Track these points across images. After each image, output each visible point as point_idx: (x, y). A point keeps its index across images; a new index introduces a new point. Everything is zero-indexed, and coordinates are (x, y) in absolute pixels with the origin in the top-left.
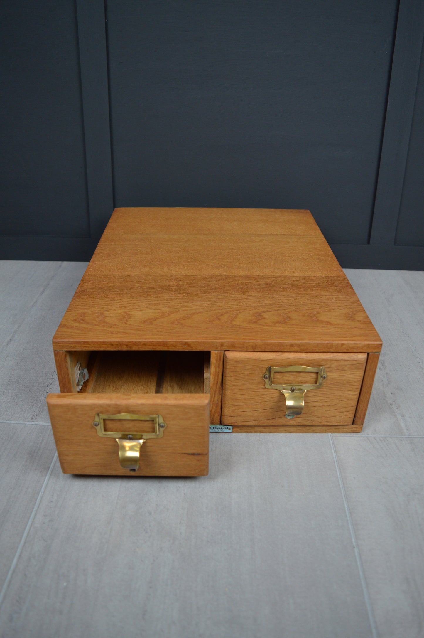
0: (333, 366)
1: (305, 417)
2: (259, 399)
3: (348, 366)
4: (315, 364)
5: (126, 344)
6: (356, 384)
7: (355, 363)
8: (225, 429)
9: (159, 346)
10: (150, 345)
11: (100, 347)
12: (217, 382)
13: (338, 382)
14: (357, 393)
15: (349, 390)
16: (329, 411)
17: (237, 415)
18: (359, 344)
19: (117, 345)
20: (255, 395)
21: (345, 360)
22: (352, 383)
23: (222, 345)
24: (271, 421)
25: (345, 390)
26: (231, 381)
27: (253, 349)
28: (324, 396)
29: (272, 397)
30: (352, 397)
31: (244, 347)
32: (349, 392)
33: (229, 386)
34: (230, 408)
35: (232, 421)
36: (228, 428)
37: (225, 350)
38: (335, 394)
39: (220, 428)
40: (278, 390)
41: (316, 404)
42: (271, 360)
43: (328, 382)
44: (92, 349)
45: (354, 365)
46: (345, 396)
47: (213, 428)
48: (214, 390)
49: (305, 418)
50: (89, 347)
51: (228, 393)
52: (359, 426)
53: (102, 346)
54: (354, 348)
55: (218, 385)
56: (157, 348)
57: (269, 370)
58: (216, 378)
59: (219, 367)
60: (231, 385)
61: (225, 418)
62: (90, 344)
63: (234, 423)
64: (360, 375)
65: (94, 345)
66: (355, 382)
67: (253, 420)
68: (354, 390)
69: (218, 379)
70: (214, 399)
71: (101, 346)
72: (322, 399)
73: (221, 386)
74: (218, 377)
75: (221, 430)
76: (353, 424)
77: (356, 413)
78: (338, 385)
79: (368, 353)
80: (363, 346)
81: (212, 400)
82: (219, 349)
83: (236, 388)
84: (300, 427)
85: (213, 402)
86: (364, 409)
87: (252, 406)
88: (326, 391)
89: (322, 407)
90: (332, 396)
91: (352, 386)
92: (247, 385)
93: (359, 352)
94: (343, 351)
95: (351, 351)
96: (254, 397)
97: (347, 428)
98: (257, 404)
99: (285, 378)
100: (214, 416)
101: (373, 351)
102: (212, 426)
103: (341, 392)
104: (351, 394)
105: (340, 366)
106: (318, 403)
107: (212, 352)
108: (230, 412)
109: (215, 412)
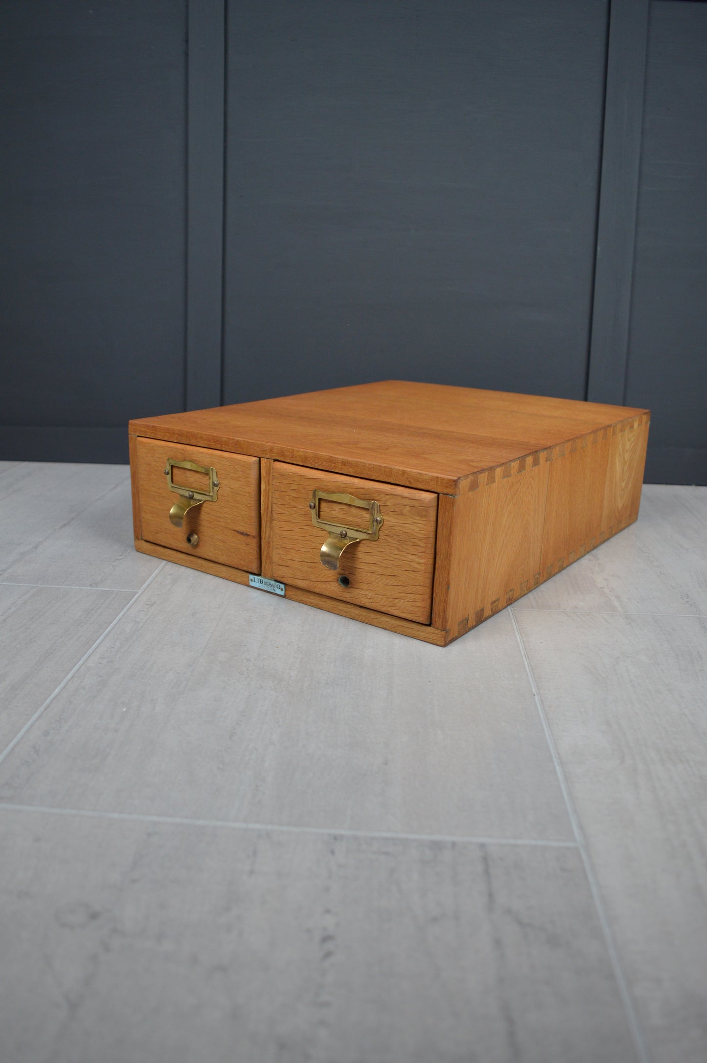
0: (388, 503)
1: (362, 589)
2: (307, 542)
3: (408, 508)
4: (367, 496)
7: (416, 504)
8: (277, 588)
9: (215, 442)
11: (165, 436)
12: (268, 507)
13: (398, 534)
15: (414, 553)
16: (391, 587)
17: (285, 565)
18: (425, 474)
20: (303, 535)
21: (403, 497)
22: (416, 541)
23: (271, 450)
24: (324, 586)
25: (407, 551)
26: (277, 506)
27: (302, 462)
28: (382, 556)
31: (293, 458)
32: (413, 557)
34: (277, 550)
35: (284, 573)
36: (280, 586)
37: (274, 458)
38: (396, 556)
39: (272, 585)
40: (327, 533)
42: (317, 480)
43: (386, 531)
45: (419, 510)
46: (409, 562)
47: (265, 582)
48: (265, 521)
49: (362, 592)
50: (156, 434)
51: (274, 525)
52: (440, 633)
54: (417, 480)
55: (269, 512)
56: (212, 444)
57: (316, 495)
58: (267, 501)
59: (269, 484)
60: (277, 512)
61: (274, 567)
63: (283, 577)
64: (430, 528)
66: (419, 539)
67: (304, 578)
68: (420, 554)
69: (268, 503)
70: (265, 534)
71: (165, 434)
72: (380, 561)
73: (271, 515)
74: (268, 499)
75: (273, 588)
76: (430, 626)
77: (432, 605)
78: (398, 540)
79: (438, 494)
80: (431, 480)
81: (264, 536)
82: (268, 456)
83: (282, 518)
84: (362, 609)
85: (265, 539)
86: (443, 598)
87: (300, 553)
88: (384, 547)
89: (381, 576)
90: (392, 559)
91: (416, 547)
92: (294, 516)
93: (425, 489)
94: (405, 485)
95: (414, 486)
96: (301, 538)
97: (423, 630)
98: (306, 550)
99: (333, 512)
100: (266, 563)
101: (446, 491)
102: (264, 580)
103: (403, 554)
104: (417, 560)
105: (397, 506)
106: (376, 568)
107: (261, 459)
108: (277, 557)
109: (266, 556)
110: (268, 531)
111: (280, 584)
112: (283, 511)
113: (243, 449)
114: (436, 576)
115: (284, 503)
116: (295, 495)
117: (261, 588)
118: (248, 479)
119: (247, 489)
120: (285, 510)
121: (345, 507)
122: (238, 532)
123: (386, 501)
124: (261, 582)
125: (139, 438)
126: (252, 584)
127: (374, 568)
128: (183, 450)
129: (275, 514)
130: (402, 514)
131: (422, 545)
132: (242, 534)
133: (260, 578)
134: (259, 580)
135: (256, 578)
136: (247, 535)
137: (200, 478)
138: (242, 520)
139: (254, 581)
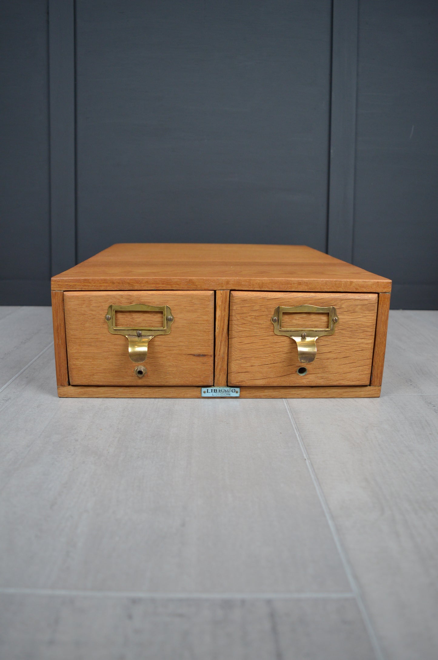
0: (343, 306)
1: (318, 373)
2: (268, 349)
3: (359, 307)
4: (324, 304)
5: (128, 282)
6: (369, 330)
7: (366, 302)
8: (232, 392)
9: (163, 284)
10: (153, 284)
11: (101, 286)
12: (223, 329)
13: (351, 327)
14: (372, 341)
15: (363, 337)
16: (344, 366)
17: (245, 371)
18: (368, 281)
19: (119, 283)
20: (264, 344)
21: (355, 300)
22: (365, 328)
23: (228, 283)
24: (282, 380)
25: (358, 337)
26: (237, 326)
27: (260, 287)
28: (336, 345)
29: (282, 346)
30: (367, 346)
31: (250, 285)
32: (363, 340)
33: (236, 332)
34: (237, 361)
35: (240, 379)
36: (235, 390)
37: (231, 288)
38: (349, 343)
39: (227, 391)
40: (288, 338)
41: (329, 355)
42: (279, 299)
43: (340, 327)
44: (92, 288)
45: (365, 306)
46: (359, 345)
47: (219, 390)
48: (219, 341)
49: (319, 375)
50: (89, 286)
51: (235, 342)
52: (377, 388)
53: (103, 284)
54: (363, 286)
55: (224, 333)
56: (161, 286)
57: (278, 311)
58: (222, 324)
59: (225, 310)
60: (238, 331)
61: (233, 376)
62: (90, 283)
63: (242, 382)
64: (373, 318)
65: (94, 283)
66: (368, 327)
67: (263, 378)
68: (368, 337)
69: (223, 326)
70: (220, 352)
71: (101, 284)
72: (335, 349)
73: (227, 335)
74: (224, 323)
75: (227, 393)
76: (370, 385)
77: (372, 371)
78: (351, 331)
79: (378, 294)
80: (372, 285)
81: (218, 354)
82: (224, 288)
83: (243, 334)
84: (313, 389)
85: (219, 356)
86: (380, 364)
87: (261, 359)
88: (338, 338)
89: (336, 359)
90: (345, 345)
91: (365, 333)
92: (255, 330)
93: (369, 292)
94: (353, 291)
95: (360, 291)
96: (263, 347)
97: (364, 390)
98: (266, 355)
99: (294, 321)
100: (220, 375)
101: (384, 291)
102: (218, 388)
103: (354, 340)
104: (366, 342)
105: (351, 307)
106: (331, 355)
107: (217, 291)
108: (237, 366)
109: (220, 369)
110: (222, 349)
111: (236, 389)
112: (245, 329)
113: (197, 286)
114: (376, 350)
115: (245, 322)
116: (257, 314)
117: (215, 396)
118: (206, 309)
119: (205, 317)
120: (246, 328)
121: (304, 315)
122: (194, 355)
123: (341, 305)
124: (215, 391)
125: (65, 293)
126: (204, 395)
127: (330, 355)
128: (129, 295)
129: (235, 333)
130: (355, 312)
131: (370, 331)
132: (199, 356)
133: (213, 388)
134: (213, 390)
135: (210, 389)
136: (204, 355)
137: (149, 317)
138: (199, 344)
139: (207, 392)
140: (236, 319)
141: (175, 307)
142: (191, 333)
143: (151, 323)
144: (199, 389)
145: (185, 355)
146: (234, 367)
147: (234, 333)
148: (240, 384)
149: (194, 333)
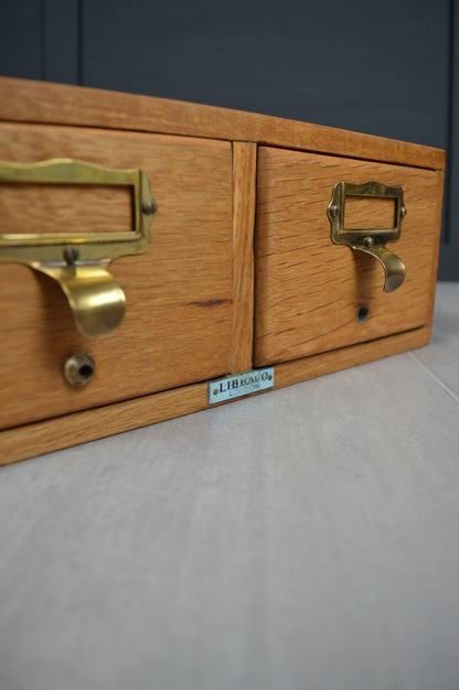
2: (321, 274)
8: (262, 379)
10: (94, 107)
13: (415, 225)
20: (316, 265)
23: (253, 125)
24: (339, 336)
25: (422, 243)
33: (275, 240)
36: (267, 374)
37: (257, 139)
39: (254, 379)
40: (349, 249)
43: (406, 226)
47: (241, 381)
48: (239, 265)
52: (429, 329)
59: (249, 190)
60: (278, 238)
67: (313, 337)
70: (240, 290)
73: (252, 251)
75: (254, 384)
80: (430, 155)
81: (237, 296)
82: (248, 137)
83: (287, 245)
85: (239, 301)
87: (311, 296)
92: (305, 236)
100: (241, 346)
102: (239, 378)
107: (235, 143)
108: (276, 319)
109: (242, 332)
110: (245, 283)
111: (269, 370)
113: (196, 125)
115: (290, 217)
116: (307, 199)
117: (236, 396)
120: (290, 230)
122: (200, 304)
124: (235, 385)
126: (214, 399)
130: (419, 199)
132: (210, 304)
133: (231, 379)
134: (232, 383)
135: (224, 382)
136: (220, 302)
137: (96, 204)
138: (209, 275)
139: (220, 391)
140: (275, 209)
141: (158, 175)
142: (194, 247)
143: (102, 223)
144: (205, 386)
145: (181, 305)
146: (271, 321)
147: (272, 243)
148: (280, 357)
149: (200, 245)
